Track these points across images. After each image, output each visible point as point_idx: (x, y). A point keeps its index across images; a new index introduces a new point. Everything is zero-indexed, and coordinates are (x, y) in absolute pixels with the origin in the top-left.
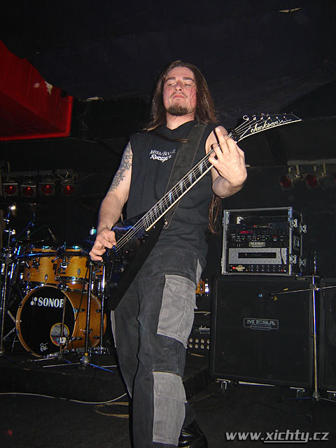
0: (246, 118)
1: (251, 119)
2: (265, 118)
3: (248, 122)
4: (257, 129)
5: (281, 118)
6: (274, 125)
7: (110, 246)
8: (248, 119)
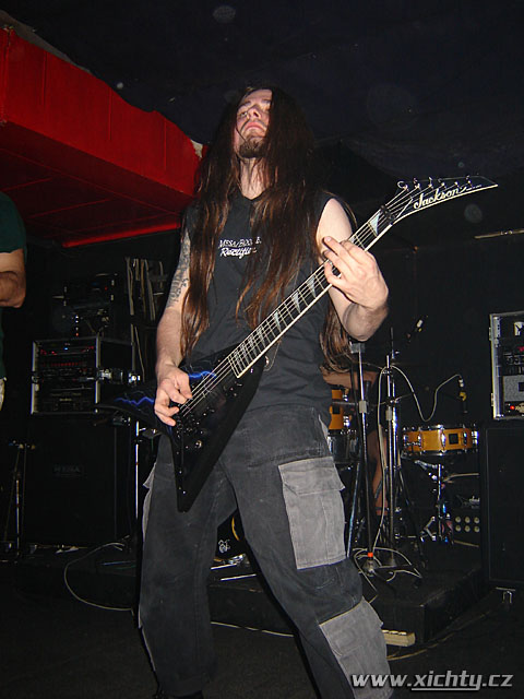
0: (402, 185)
1: (411, 187)
2: (436, 185)
3: (406, 192)
4: (423, 203)
5: (463, 183)
6: (452, 194)
7: (182, 400)
8: (406, 187)
